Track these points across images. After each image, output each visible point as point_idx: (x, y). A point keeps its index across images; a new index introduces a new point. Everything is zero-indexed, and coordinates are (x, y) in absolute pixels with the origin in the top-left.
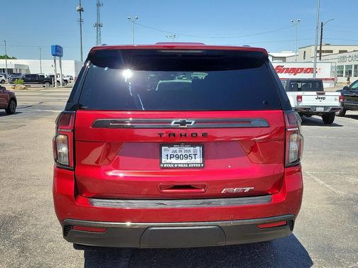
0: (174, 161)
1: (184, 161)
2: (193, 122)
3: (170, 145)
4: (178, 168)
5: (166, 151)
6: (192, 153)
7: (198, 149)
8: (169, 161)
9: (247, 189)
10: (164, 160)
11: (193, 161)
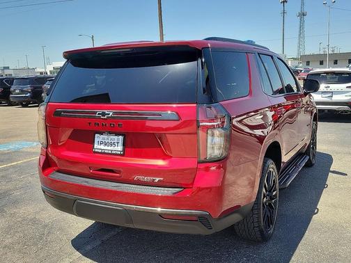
0: (102, 147)
1: (109, 148)
2: (111, 114)
3: (101, 133)
4: (105, 153)
5: (98, 138)
6: (116, 141)
7: (121, 138)
8: (99, 147)
9: (157, 180)
10: (96, 146)
11: (116, 148)
